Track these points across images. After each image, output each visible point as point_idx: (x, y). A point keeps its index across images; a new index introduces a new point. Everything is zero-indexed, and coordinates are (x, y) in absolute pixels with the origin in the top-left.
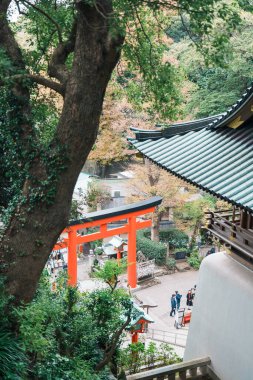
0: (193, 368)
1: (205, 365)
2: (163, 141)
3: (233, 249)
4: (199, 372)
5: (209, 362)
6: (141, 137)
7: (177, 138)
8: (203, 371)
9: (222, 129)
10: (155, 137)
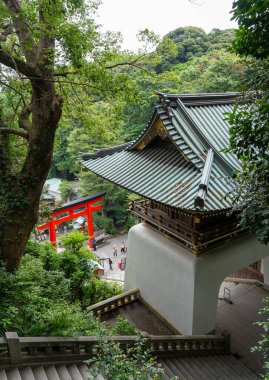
0: (129, 296)
1: (136, 293)
2: (99, 160)
3: (147, 222)
4: (132, 298)
5: (138, 291)
6: (86, 158)
7: (108, 157)
8: (135, 297)
9: (134, 150)
10: (94, 157)
